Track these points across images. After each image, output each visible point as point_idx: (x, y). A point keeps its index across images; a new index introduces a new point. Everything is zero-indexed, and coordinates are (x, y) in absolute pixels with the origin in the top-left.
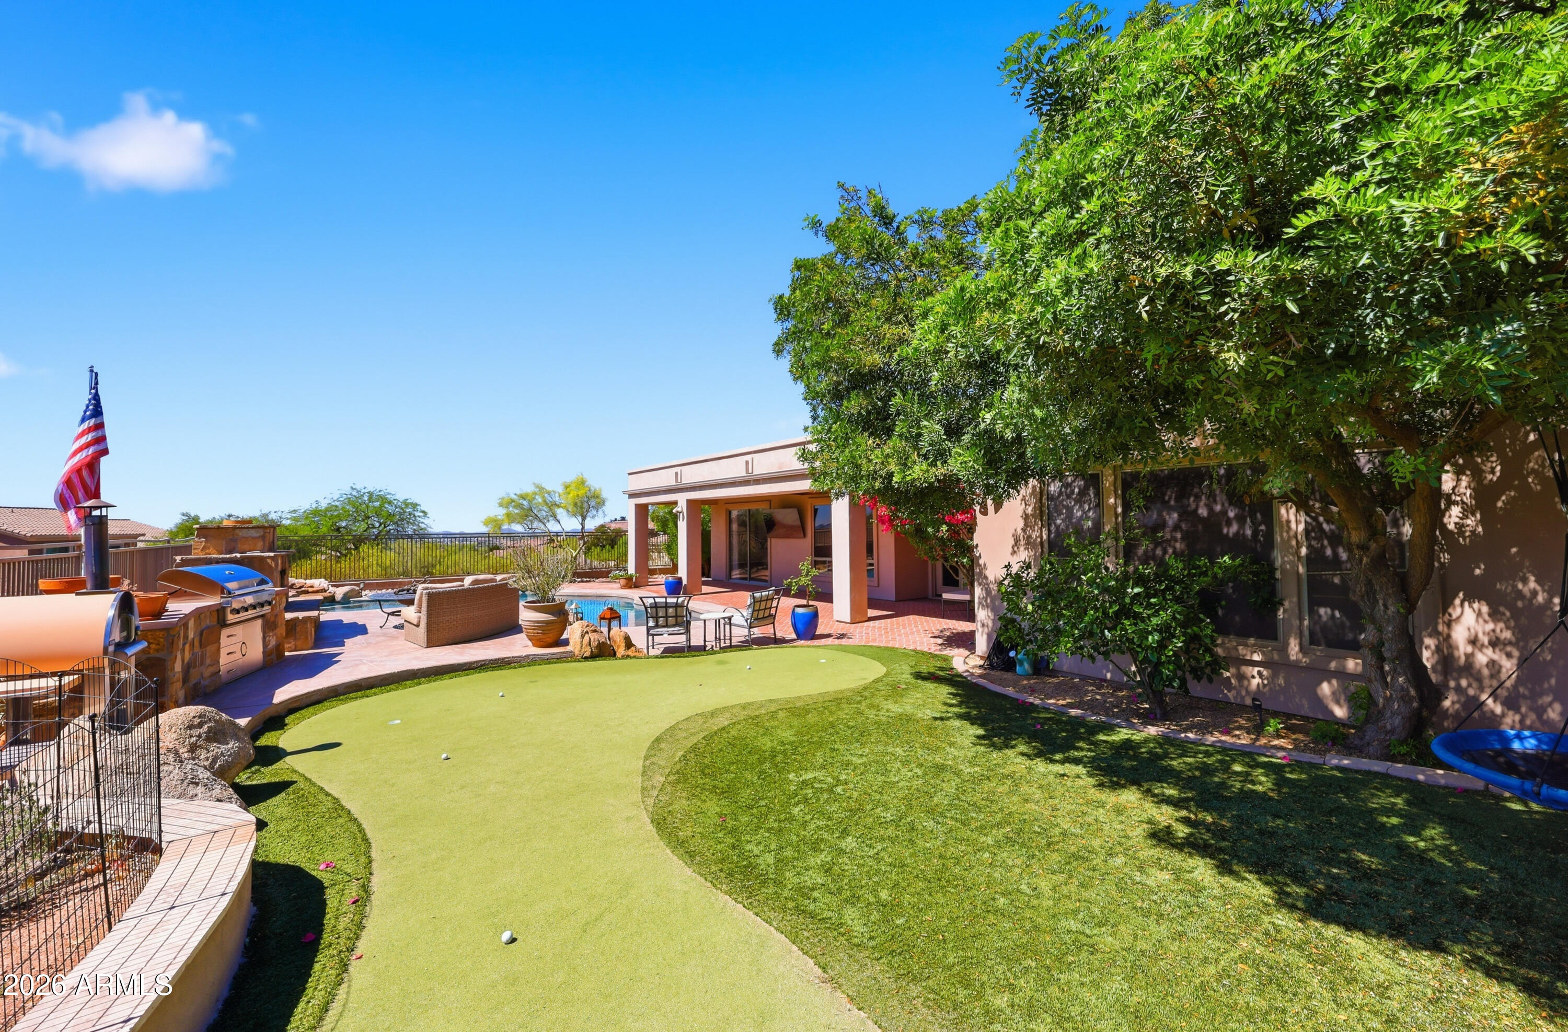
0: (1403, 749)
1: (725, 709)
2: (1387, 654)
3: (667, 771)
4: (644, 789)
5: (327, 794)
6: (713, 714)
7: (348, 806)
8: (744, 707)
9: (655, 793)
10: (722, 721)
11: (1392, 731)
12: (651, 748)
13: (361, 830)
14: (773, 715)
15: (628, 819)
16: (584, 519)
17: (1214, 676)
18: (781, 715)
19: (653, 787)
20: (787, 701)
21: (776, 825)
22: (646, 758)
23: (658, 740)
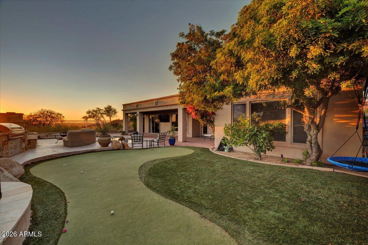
0: (315, 164)
1: (157, 160)
2: (313, 142)
3: (145, 173)
4: (140, 178)
5: (48, 182)
6: (154, 161)
7: (55, 185)
8: (162, 159)
9: (144, 178)
10: (157, 162)
11: (313, 160)
12: (139, 168)
13: (61, 190)
14: (170, 160)
15: (138, 184)
16: (111, 117)
17: (272, 150)
18: (171, 161)
19: (143, 177)
20: (172, 158)
21: (177, 184)
22: (139, 171)
23: (141, 167)
